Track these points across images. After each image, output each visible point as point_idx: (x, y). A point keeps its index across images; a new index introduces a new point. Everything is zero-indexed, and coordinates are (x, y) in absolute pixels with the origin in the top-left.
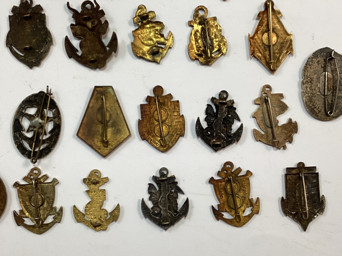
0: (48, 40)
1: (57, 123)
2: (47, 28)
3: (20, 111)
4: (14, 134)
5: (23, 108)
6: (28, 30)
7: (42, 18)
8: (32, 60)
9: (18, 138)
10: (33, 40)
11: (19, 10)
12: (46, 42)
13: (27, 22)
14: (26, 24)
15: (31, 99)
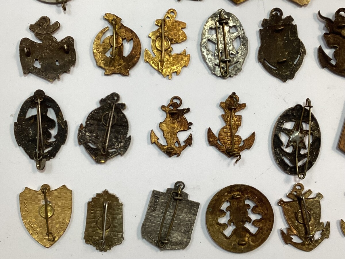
0: (301, 51)
1: (317, 136)
2: (299, 39)
3: (279, 126)
4: (275, 151)
5: (281, 123)
6: (280, 43)
7: (293, 29)
8: (286, 73)
9: (279, 155)
10: (285, 53)
11: (270, 23)
12: (299, 53)
13: (278, 35)
14: (278, 37)
15: (288, 113)
